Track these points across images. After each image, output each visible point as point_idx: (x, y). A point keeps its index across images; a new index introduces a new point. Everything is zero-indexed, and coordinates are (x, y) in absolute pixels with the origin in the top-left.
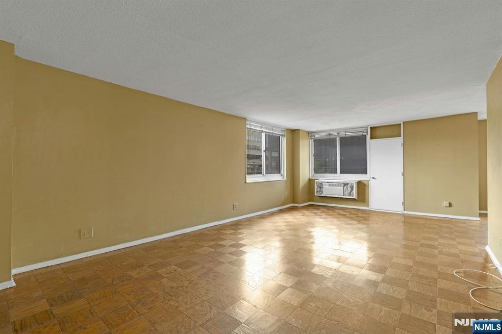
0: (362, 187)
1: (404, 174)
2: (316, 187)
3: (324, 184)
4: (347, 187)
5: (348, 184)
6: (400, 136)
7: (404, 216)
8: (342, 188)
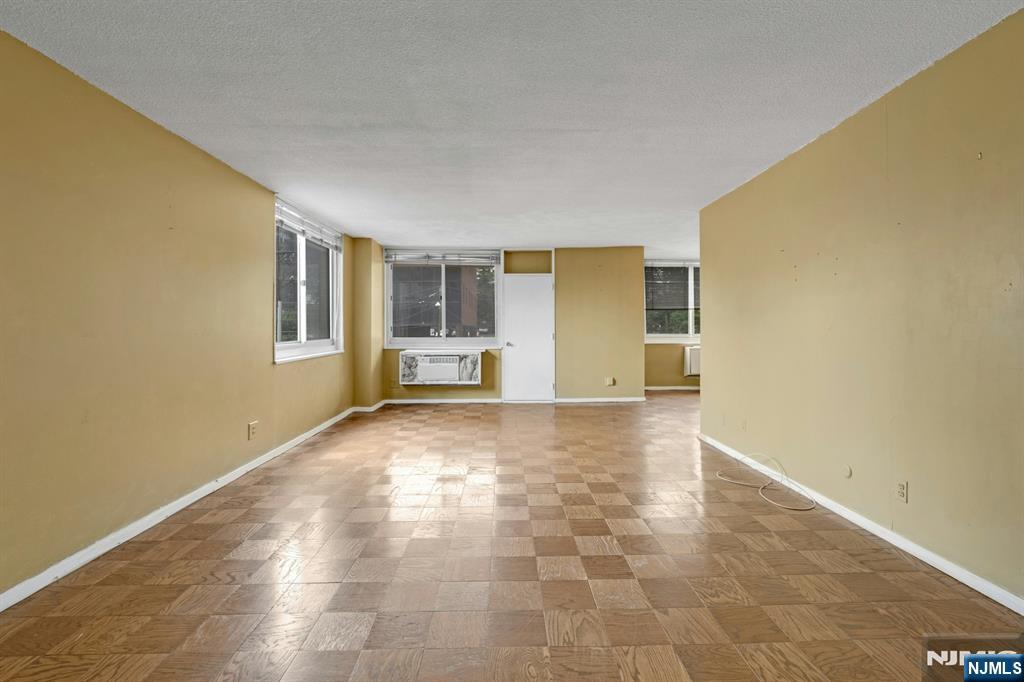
0: (489, 361)
1: (555, 337)
2: (401, 365)
3: (418, 358)
4: (465, 364)
5: (466, 357)
6: (550, 272)
7: (556, 408)
8: (457, 365)
